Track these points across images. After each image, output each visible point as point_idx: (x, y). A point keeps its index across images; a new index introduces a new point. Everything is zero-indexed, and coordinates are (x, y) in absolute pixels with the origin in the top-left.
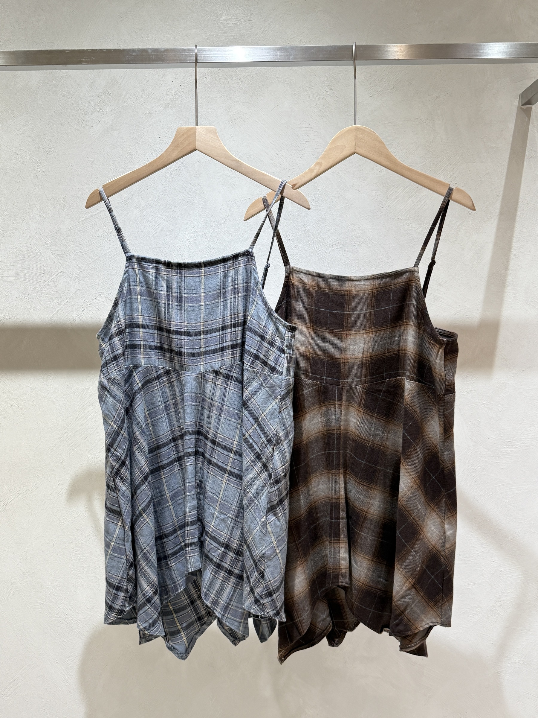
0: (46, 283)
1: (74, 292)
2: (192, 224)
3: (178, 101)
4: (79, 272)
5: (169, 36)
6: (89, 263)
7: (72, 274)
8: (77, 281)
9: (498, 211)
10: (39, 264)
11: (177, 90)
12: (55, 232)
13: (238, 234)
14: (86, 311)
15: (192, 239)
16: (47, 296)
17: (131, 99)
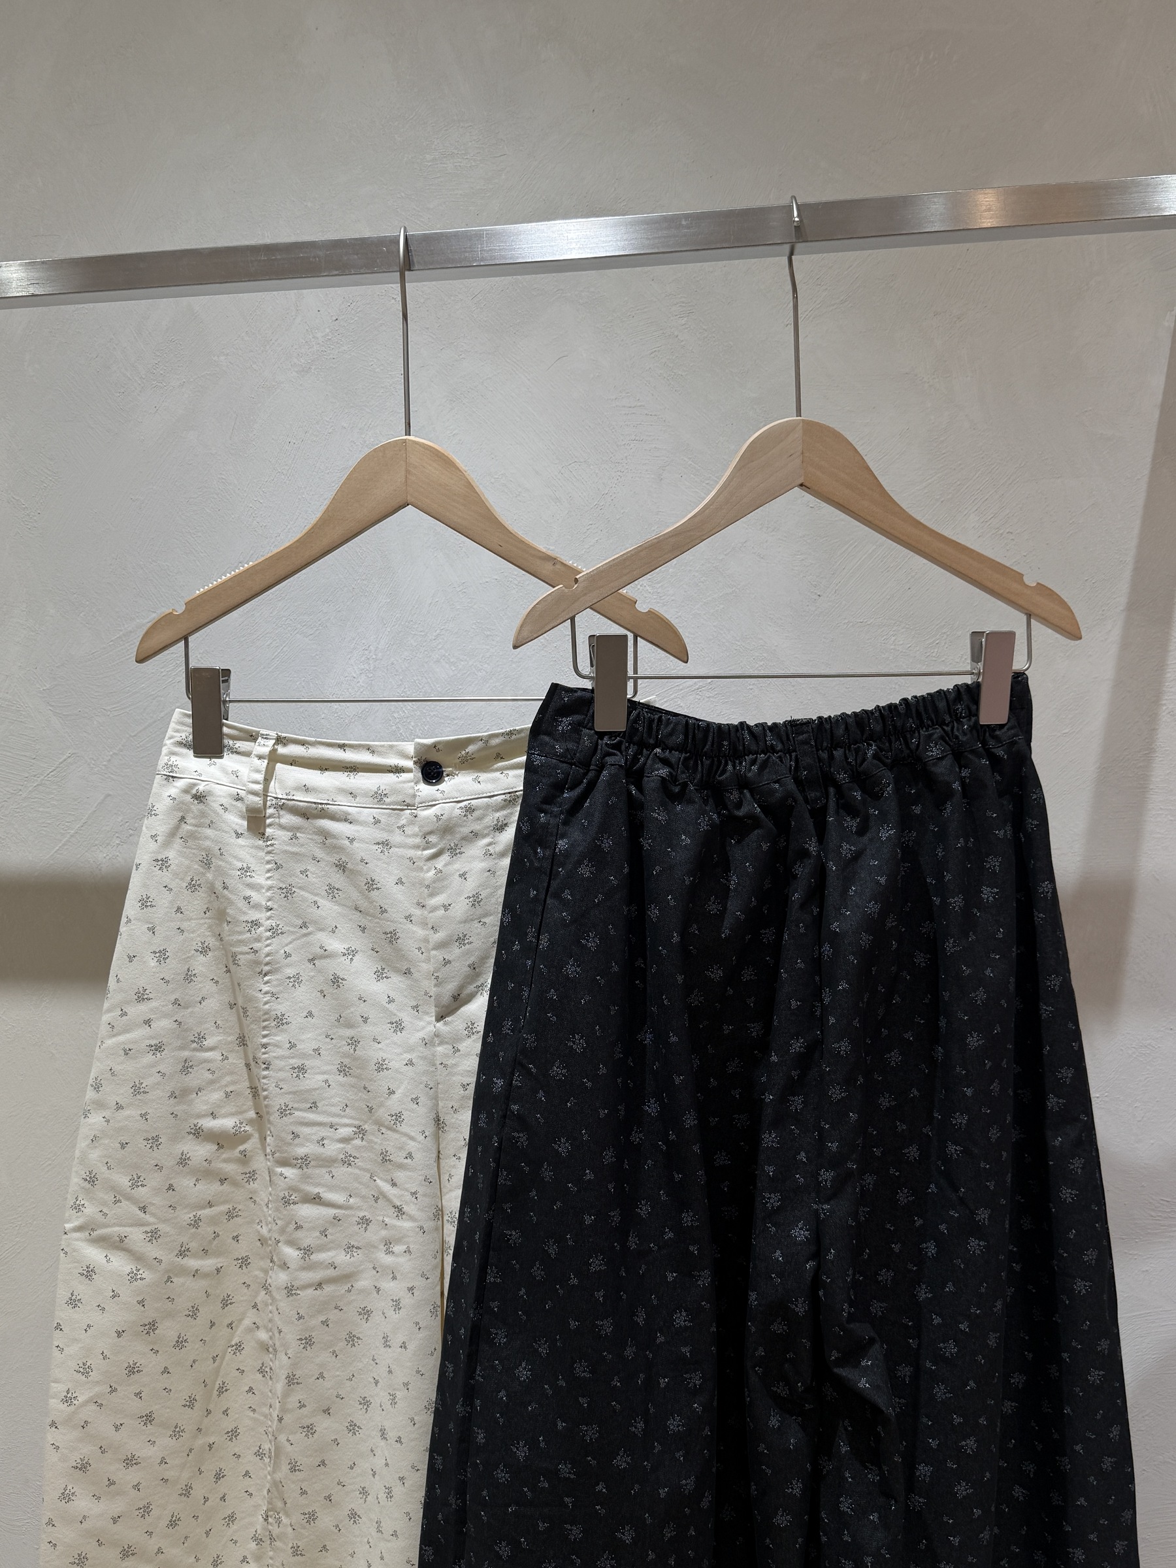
0: (39, 779)
1: (99, 801)
2: (363, 641)
3: (331, 356)
4: (111, 756)
5: (309, 204)
6: (132, 735)
7: (95, 761)
8: (106, 776)
9: (1122, 600)
10: (25, 737)
11: (328, 330)
12: (59, 664)
13: (470, 663)
14: (125, 846)
15: (363, 675)
16: (41, 809)
17: (227, 355)
